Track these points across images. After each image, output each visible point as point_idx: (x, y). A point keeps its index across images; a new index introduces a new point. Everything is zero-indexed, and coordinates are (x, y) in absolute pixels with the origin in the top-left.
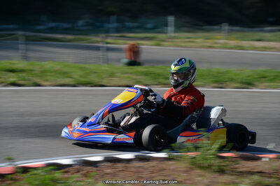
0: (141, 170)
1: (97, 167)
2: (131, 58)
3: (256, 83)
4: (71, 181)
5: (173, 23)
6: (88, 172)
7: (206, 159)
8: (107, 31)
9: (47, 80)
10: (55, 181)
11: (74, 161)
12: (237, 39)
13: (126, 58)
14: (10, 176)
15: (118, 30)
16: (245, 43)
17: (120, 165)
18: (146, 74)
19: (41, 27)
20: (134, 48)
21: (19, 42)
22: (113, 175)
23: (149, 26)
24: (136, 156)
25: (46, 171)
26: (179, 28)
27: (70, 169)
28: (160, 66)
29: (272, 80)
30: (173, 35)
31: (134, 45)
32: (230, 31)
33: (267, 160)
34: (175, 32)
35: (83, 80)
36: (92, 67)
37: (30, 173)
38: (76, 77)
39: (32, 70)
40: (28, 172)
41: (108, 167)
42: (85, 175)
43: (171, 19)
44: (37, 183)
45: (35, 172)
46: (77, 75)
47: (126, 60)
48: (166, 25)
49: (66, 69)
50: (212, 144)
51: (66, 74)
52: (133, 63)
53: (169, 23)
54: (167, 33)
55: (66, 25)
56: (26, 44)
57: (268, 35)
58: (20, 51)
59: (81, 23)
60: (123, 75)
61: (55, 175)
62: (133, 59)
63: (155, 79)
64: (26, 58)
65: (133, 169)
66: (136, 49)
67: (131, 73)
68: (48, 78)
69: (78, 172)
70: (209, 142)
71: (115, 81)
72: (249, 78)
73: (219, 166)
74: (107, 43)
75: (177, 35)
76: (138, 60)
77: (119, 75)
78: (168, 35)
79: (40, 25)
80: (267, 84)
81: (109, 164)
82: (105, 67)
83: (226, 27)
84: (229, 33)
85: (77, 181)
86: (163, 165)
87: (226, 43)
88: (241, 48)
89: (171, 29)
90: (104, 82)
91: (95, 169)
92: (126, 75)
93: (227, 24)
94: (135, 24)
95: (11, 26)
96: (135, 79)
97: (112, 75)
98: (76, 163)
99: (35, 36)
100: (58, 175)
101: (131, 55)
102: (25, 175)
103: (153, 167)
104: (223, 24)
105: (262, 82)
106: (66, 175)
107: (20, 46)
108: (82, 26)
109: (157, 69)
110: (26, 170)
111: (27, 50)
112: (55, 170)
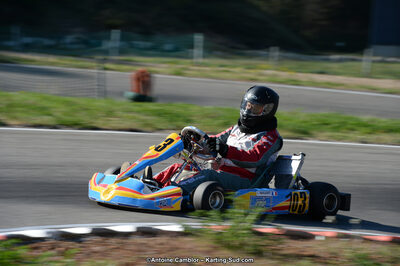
0: (144, 248)
1: (80, 242)
2: (139, 91)
3: (314, 132)
5: (201, 44)
6: (67, 249)
7: (237, 236)
8: (106, 52)
9: (15, 118)
11: (48, 233)
12: (290, 69)
13: (132, 91)
15: (122, 52)
16: (302, 76)
17: (113, 241)
18: (159, 114)
19: (11, 43)
20: (143, 77)
22: (104, 254)
23: (168, 47)
24: (138, 228)
26: (209, 51)
28: (180, 104)
29: (336, 129)
30: (201, 60)
31: (143, 72)
32: (281, 59)
33: (323, 238)
34: (204, 57)
36: (83, 101)
38: (59, 114)
41: (97, 244)
43: (199, 38)
46: (60, 112)
47: (131, 94)
48: (192, 46)
49: (45, 104)
50: (246, 215)
51: (43, 110)
52: (141, 98)
53: (196, 44)
54: (192, 58)
57: (335, 66)
59: (69, 39)
60: (125, 115)
61: (19, 252)
62: (142, 92)
63: (171, 121)
65: (133, 247)
66: (146, 79)
67: (138, 112)
68: (18, 115)
69: (53, 249)
70: (242, 211)
71: (115, 122)
72: (303, 125)
73: (256, 246)
74: (106, 69)
75: (206, 61)
76: (149, 94)
77: (120, 113)
78: (194, 60)
80: (329, 134)
81: (98, 239)
82: (101, 103)
83: (275, 52)
84: (279, 60)
86: (176, 242)
87: (275, 75)
88: (296, 83)
89: (198, 51)
90: (99, 123)
92: (131, 115)
93: (277, 48)
94: (149, 44)
96: (143, 120)
97: (110, 113)
98: (50, 235)
101: (139, 86)
103: (162, 244)
104: (272, 49)
105: (322, 132)
106: (35, 253)
108: (72, 43)
109: (176, 108)
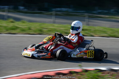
4: (105, 77)
10: (99, 76)
14: (80, 73)
21: (86, 18)
25: (95, 72)
27: (105, 72)
35: (112, 35)
37: (88, 72)
39: (90, 30)
40: (87, 72)
42: (112, 75)
44: (91, 76)
45: (90, 72)
55: (106, 11)
56: (89, 19)
58: (86, 22)
64: (88, 25)
79: (95, 11)
85: (108, 77)
91: (116, 73)
95: (83, 11)
99: (93, 16)
100: (100, 74)
102: (86, 73)
107: (86, 20)
110: (86, 71)
111: (89, 21)
112: (99, 72)
